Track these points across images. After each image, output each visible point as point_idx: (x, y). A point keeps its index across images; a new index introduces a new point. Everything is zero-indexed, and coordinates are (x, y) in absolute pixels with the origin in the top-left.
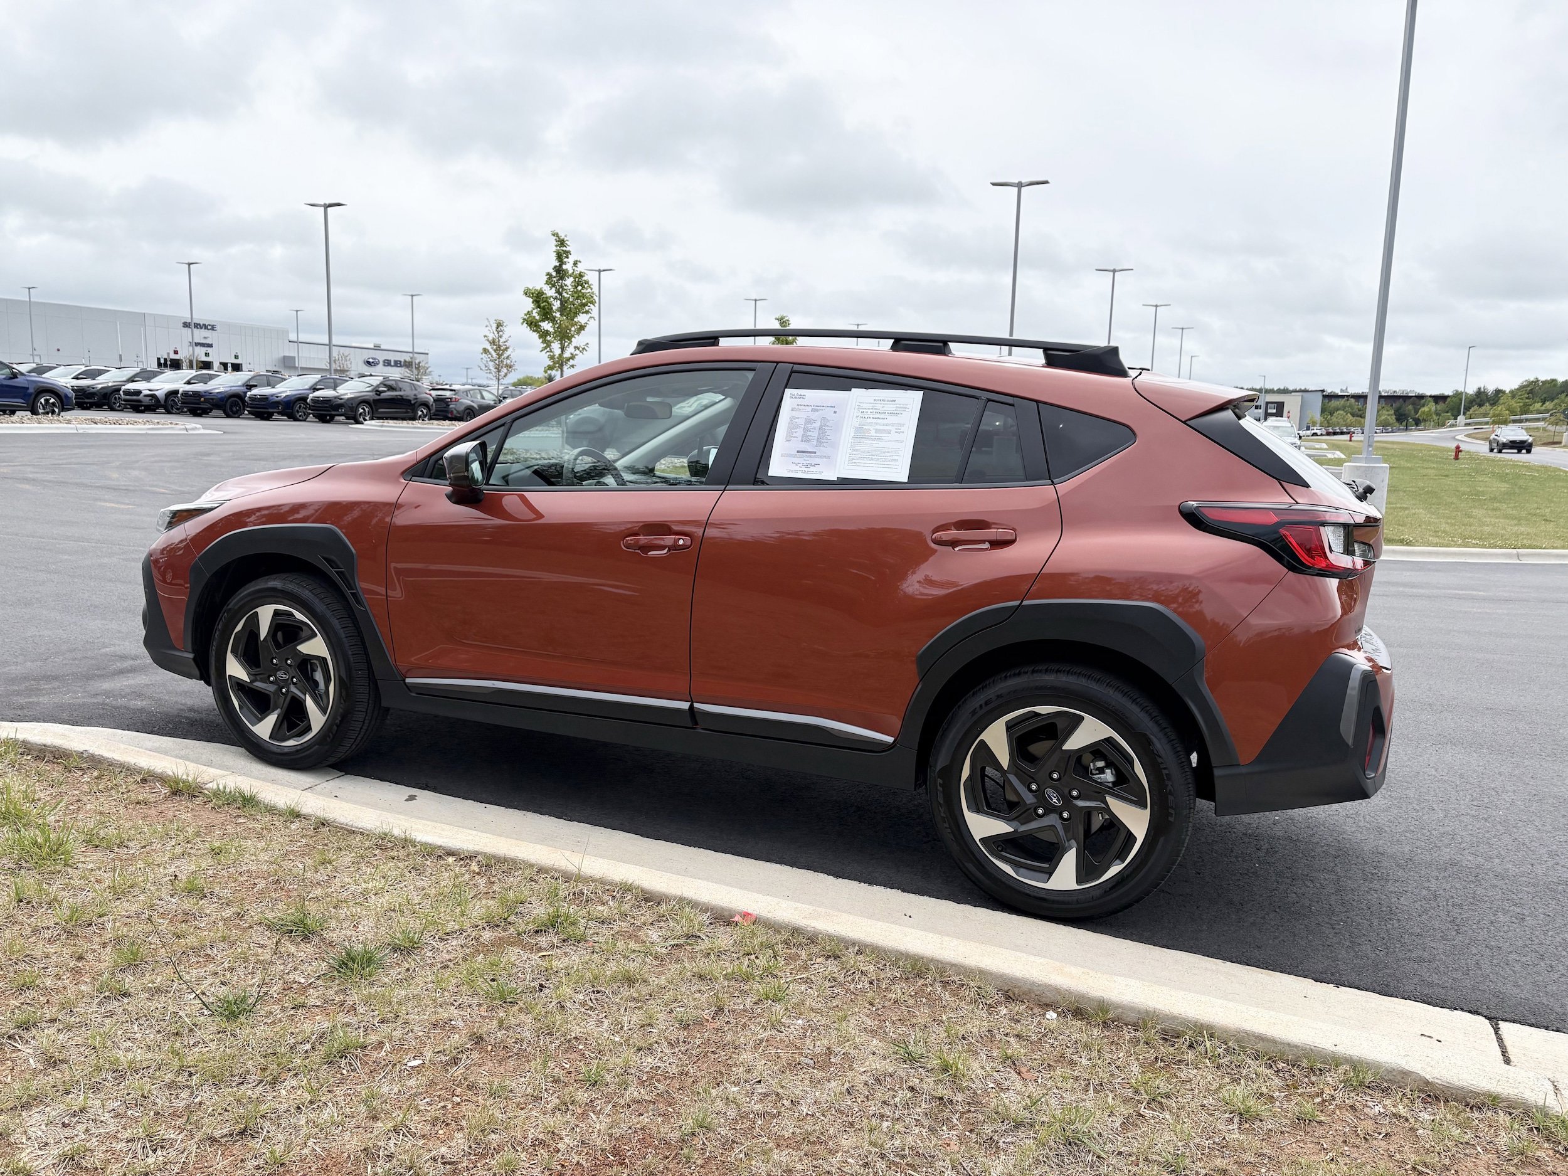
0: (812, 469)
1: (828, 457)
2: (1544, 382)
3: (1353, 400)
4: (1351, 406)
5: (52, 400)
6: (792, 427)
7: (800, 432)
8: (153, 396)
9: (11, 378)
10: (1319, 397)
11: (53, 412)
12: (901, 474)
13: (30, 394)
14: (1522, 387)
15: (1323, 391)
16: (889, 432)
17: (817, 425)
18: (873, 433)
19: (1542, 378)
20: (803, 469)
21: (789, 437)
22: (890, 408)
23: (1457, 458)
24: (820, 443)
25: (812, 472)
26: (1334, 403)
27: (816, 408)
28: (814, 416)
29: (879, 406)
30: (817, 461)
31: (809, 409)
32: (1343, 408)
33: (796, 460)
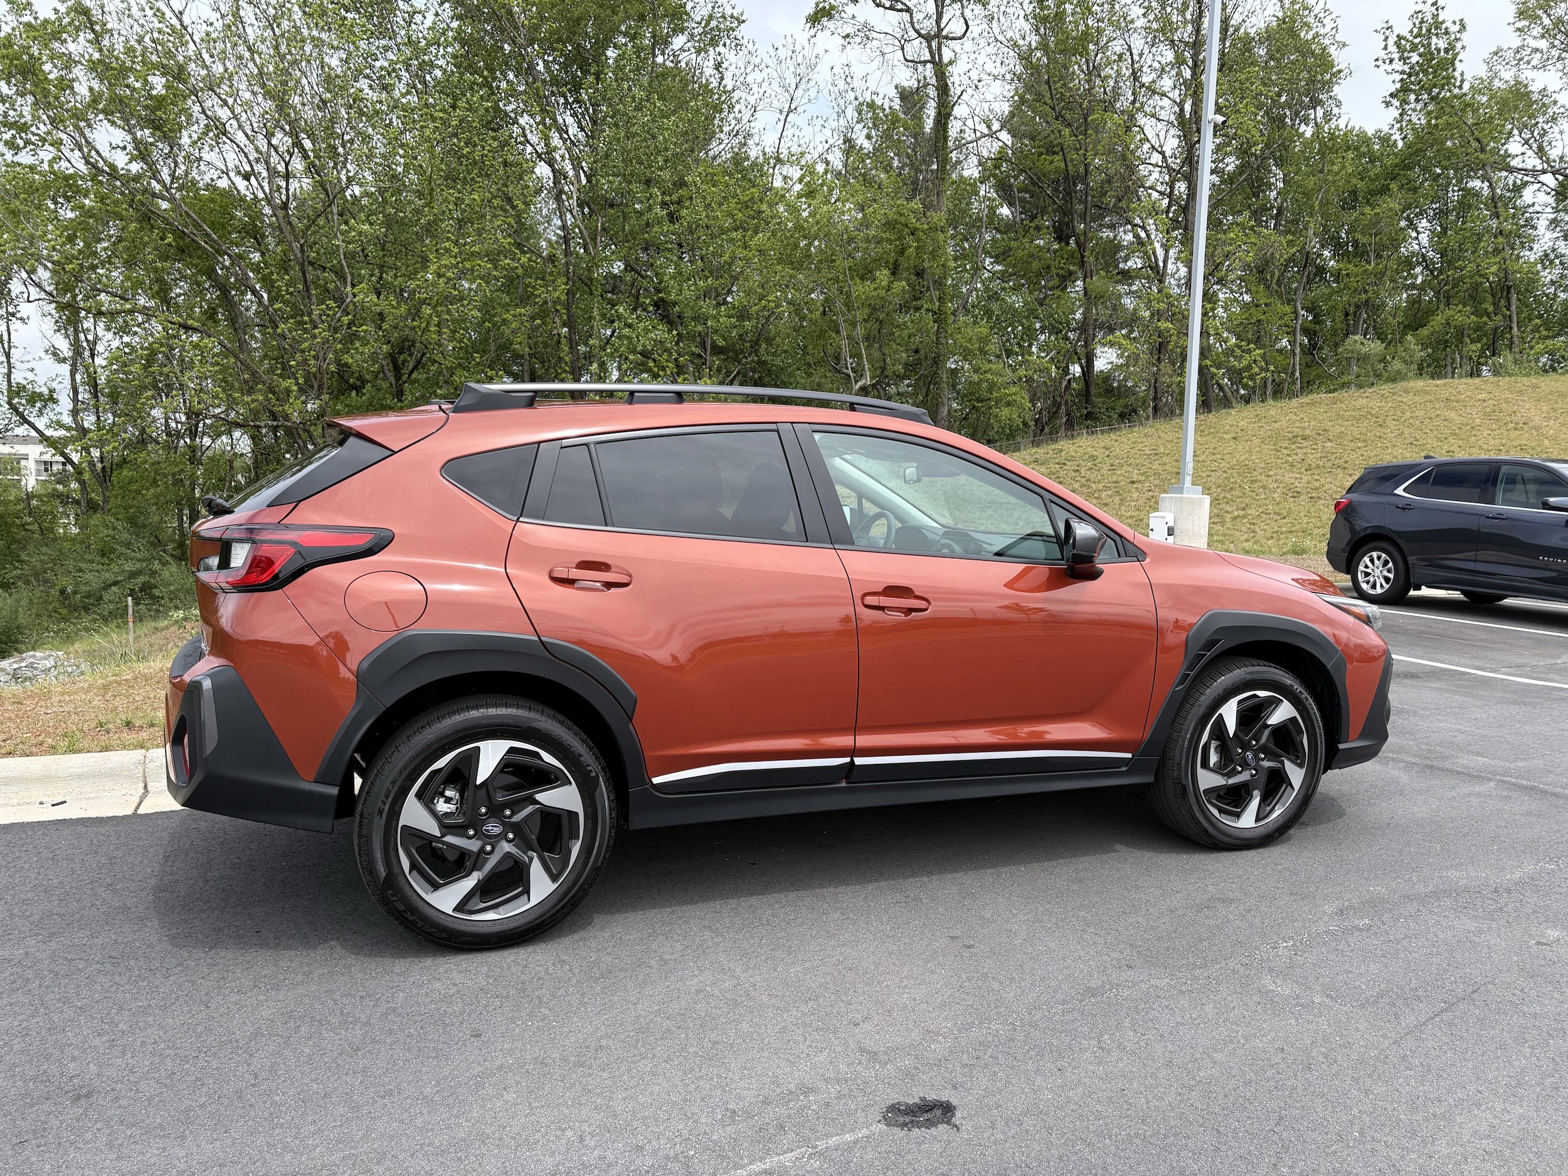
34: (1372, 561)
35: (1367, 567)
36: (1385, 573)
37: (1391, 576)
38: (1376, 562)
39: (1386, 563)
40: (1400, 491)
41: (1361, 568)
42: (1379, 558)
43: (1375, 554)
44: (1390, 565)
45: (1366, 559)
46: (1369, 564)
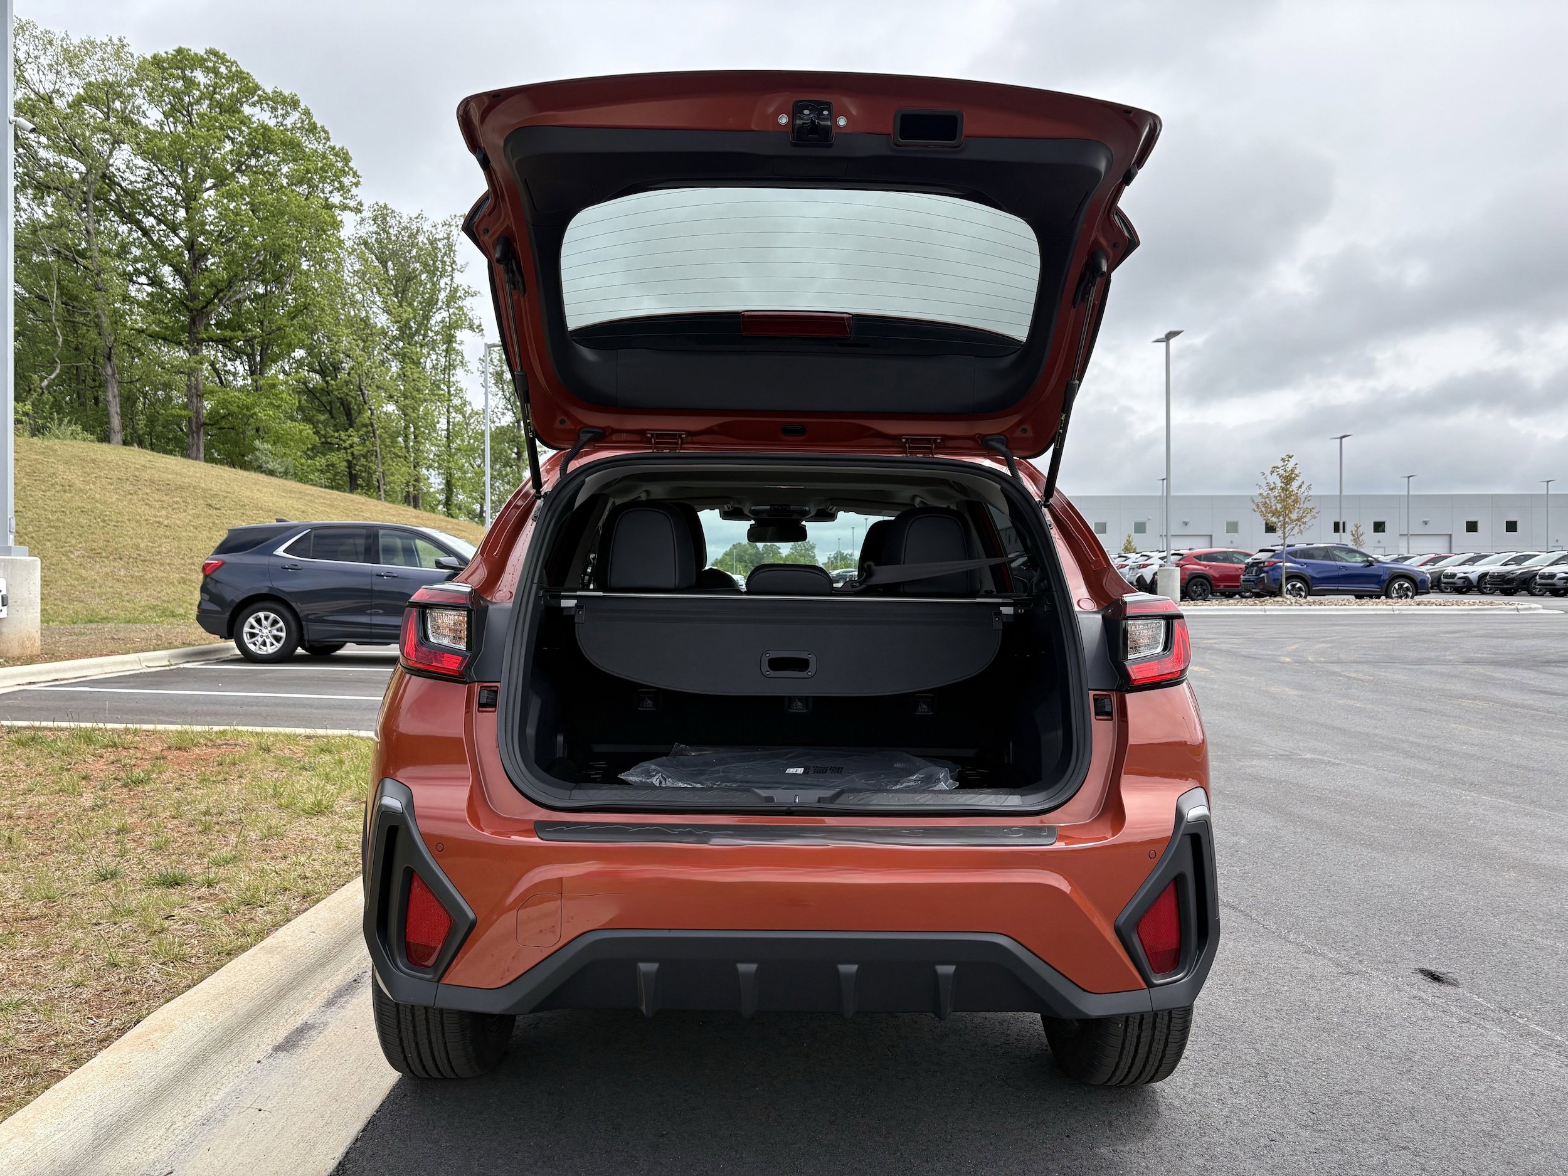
5: (1406, 585)
8: (1466, 578)
9: (1368, 566)
11: (1407, 596)
13: (1384, 581)
34: (259, 621)
35: (252, 627)
36: (275, 632)
37: (283, 634)
38: (264, 622)
39: (275, 622)
40: (280, 551)
41: (246, 629)
42: (267, 618)
43: (262, 615)
44: (281, 624)
45: (252, 620)
46: (255, 624)
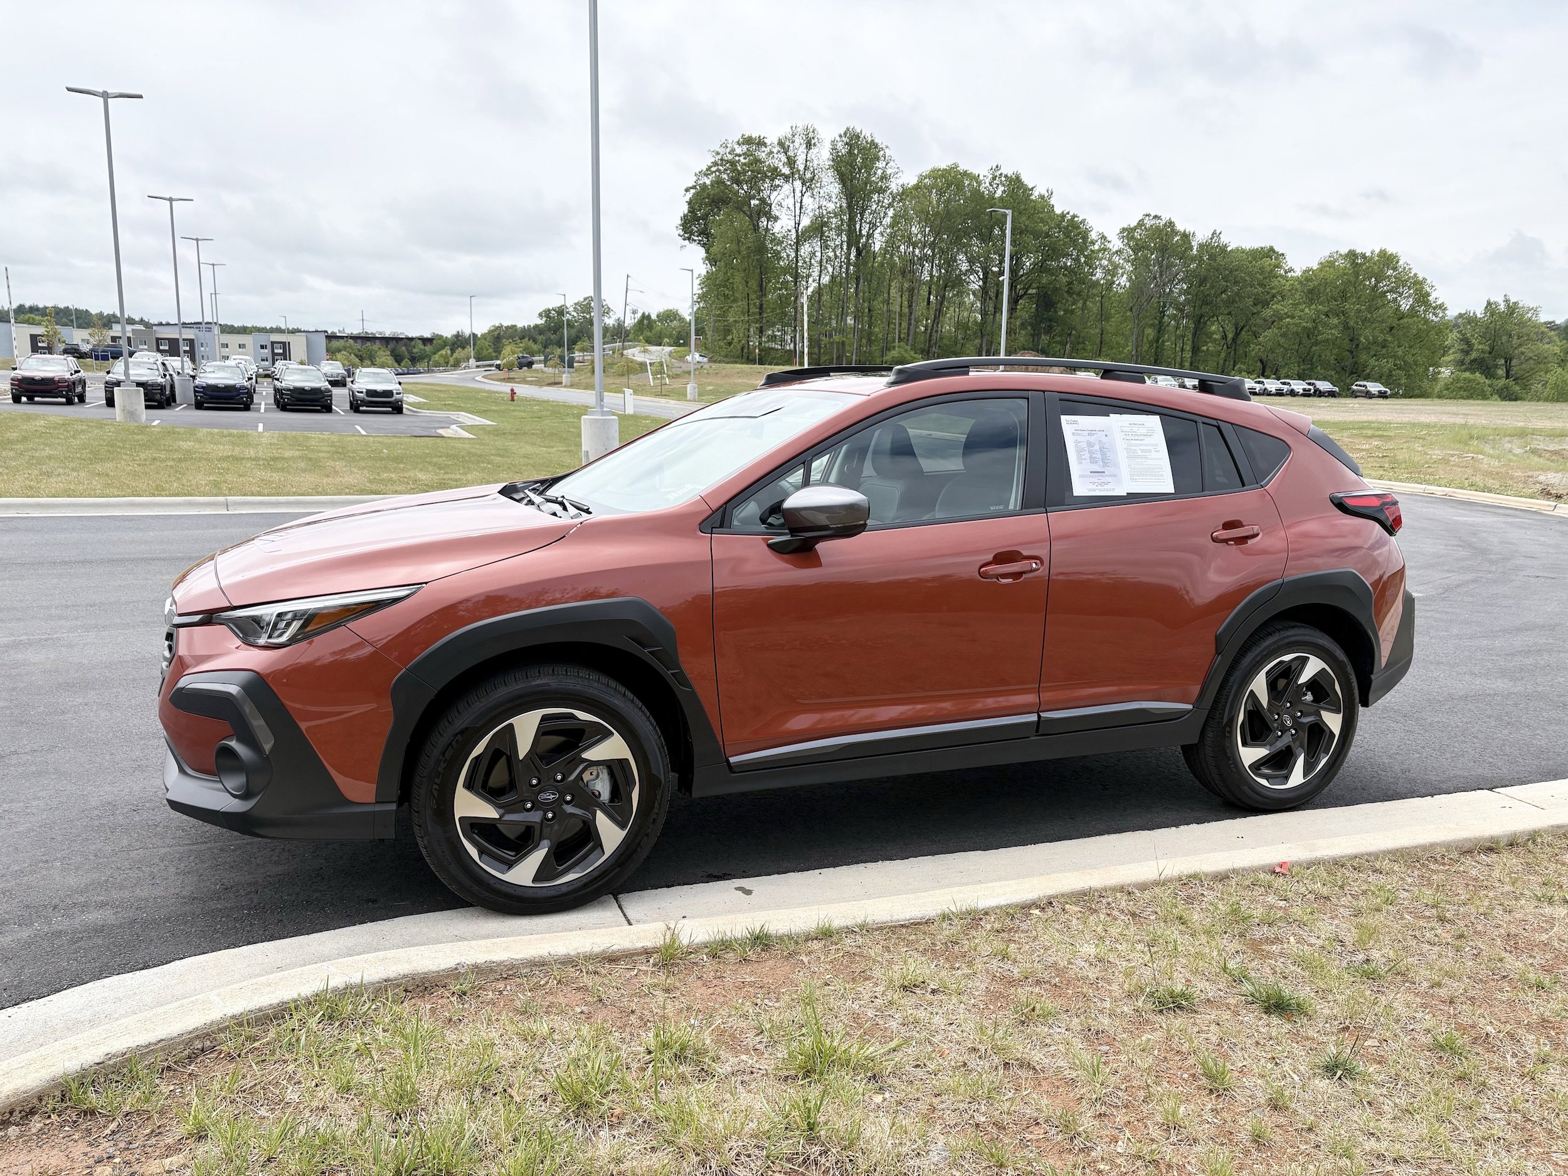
0: (1106, 487)
1: (1115, 476)
2: (507, 328)
3: (351, 341)
4: (350, 347)
6: (1079, 451)
7: (1087, 456)
10: (323, 335)
12: (1170, 489)
14: (490, 332)
15: (326, 332)
16: (1150, 451)
17: (1097, 447)
18: (1140, 453)
19: (505, 324)
20: (1099, 487)
21: (1080, 459)
22: (1143, 431)
23: (513, 400)
24: (1105, 464)
25: (1107, 490)
26: (335, 344)
27: (1091, 432)
28: (1092, 439)
29: (1135, 429)
30: (1108, 479)
31: (1086, 433)
32: (345, 348)
33: (1092, 480)
